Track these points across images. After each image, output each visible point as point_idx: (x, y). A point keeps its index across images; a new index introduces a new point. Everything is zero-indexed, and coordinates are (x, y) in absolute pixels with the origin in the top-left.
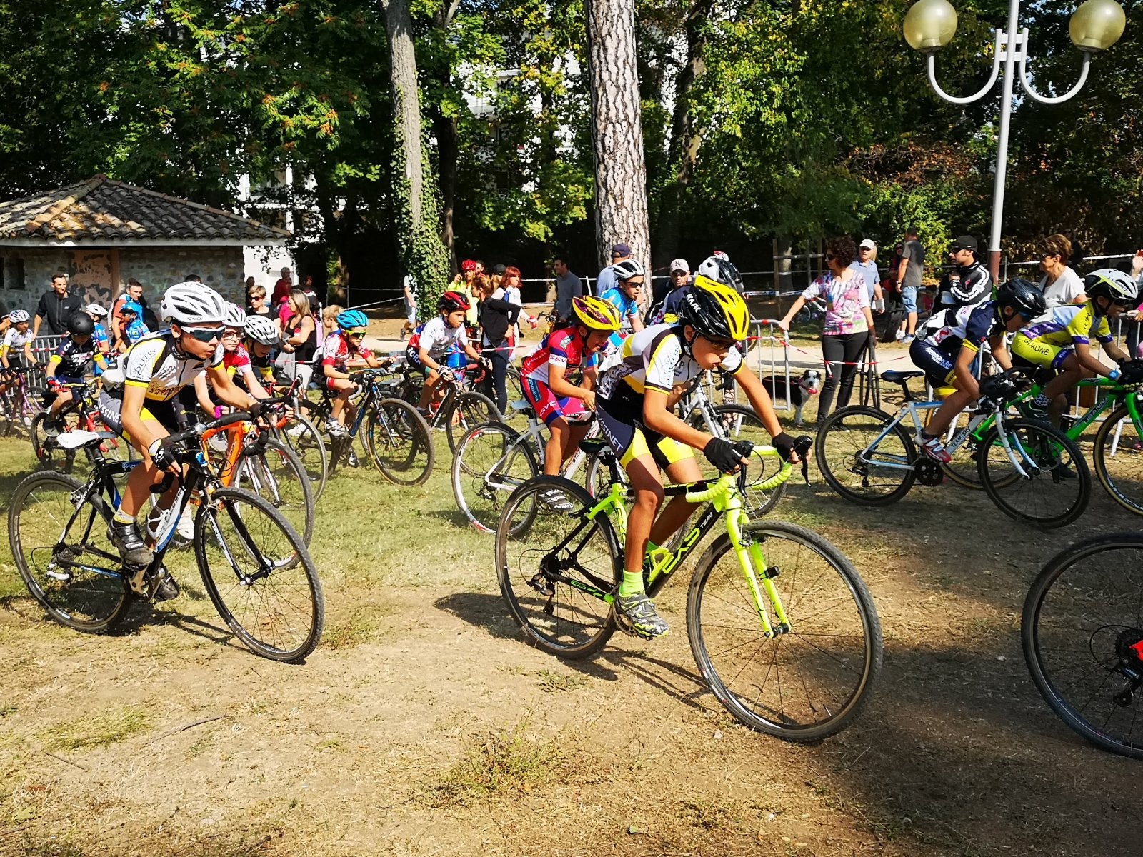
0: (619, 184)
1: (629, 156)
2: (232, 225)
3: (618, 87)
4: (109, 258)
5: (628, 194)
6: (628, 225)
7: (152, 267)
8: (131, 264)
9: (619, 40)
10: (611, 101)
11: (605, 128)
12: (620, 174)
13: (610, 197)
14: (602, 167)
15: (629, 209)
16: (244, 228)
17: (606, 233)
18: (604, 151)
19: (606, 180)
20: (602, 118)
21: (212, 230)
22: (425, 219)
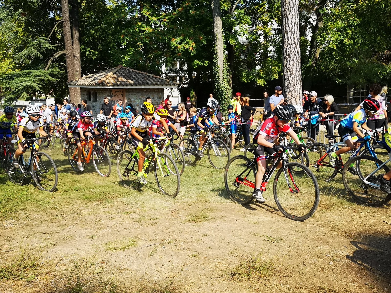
0: (292, 66)
1: (295, 56)
2: (161, 81)
3: (292, 32)
4: (122, 92)
5: (295, 69)
6: (294, 80)
7: (135, 95)
8: (129, 94)
9: (293, 16)
10: (289, 37)
11: (287, 47)
12: (292, 62)
13: (288, 71)
14: (285, 60)
15: (295, 75)
16: (164, 82)
17: (287, 83)
18: (286, 54)
19: (287, 65)
20: (286, 43)
21: (154, 83)
22: (224, 79)
